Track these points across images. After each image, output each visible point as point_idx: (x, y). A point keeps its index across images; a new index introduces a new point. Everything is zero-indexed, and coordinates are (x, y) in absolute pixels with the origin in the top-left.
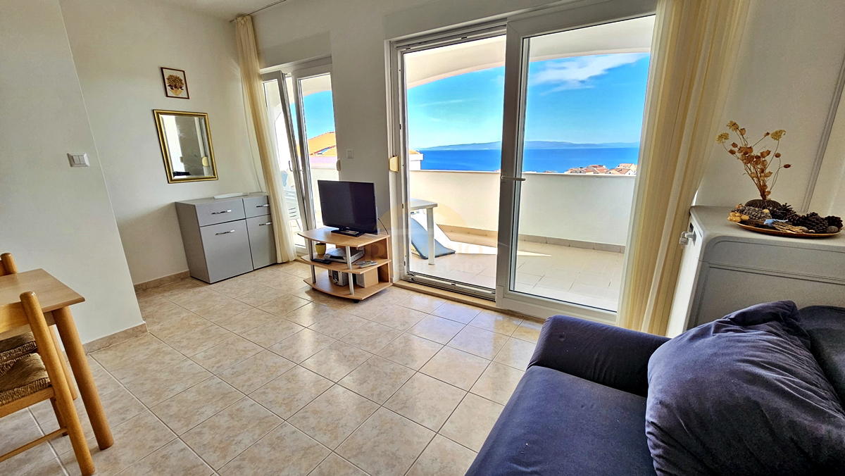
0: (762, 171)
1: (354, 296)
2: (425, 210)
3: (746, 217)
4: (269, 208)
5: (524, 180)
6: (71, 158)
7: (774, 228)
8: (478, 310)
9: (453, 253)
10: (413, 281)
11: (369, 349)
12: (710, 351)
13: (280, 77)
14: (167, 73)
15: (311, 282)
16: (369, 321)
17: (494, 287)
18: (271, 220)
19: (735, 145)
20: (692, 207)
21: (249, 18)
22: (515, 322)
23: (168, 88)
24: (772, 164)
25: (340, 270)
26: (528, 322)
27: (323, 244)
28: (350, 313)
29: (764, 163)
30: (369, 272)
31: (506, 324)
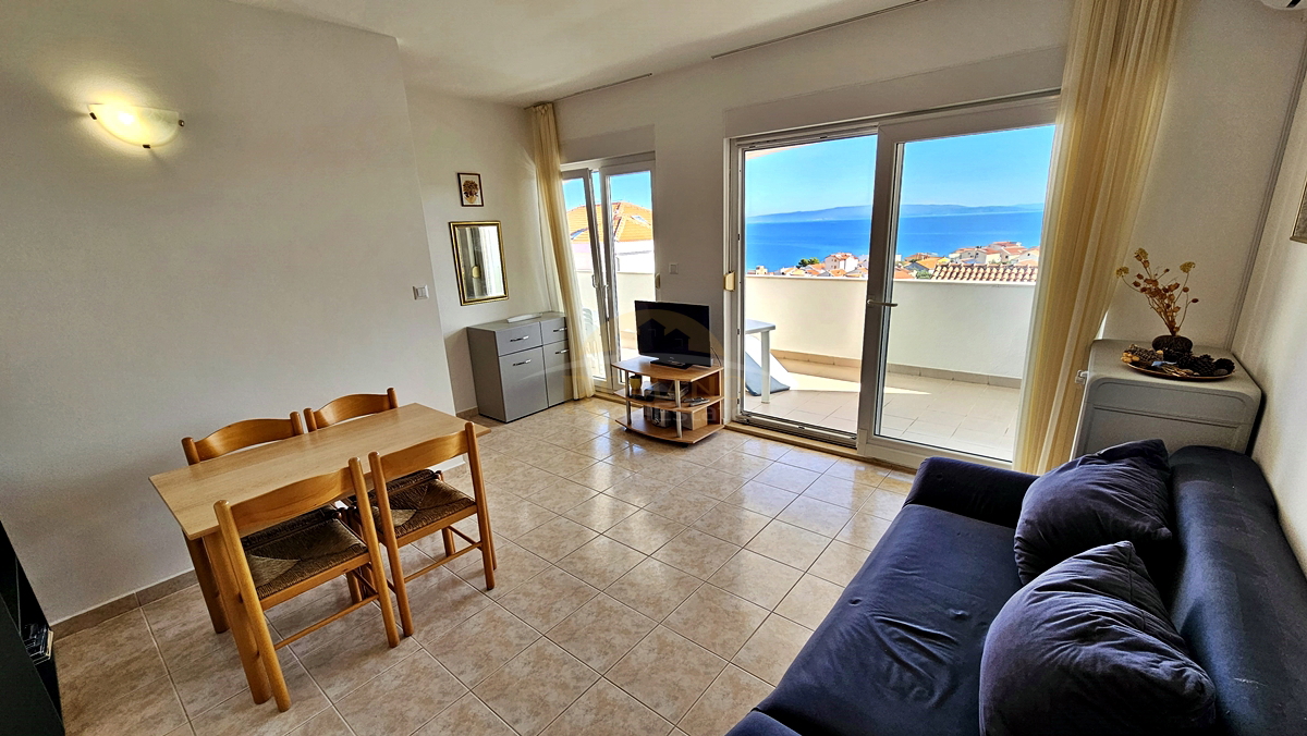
0: (1168, 306)
1: (681, 439)
2: (759, 334)
3: (1136, 359)
4: (566, 332)
5: (895, 305)
6: (416, 291)
7: (1162, 370)
8: (835, 458)
9: (787, 389)
10: (749, 423)
11: (714, 495)
12: (1070, 478)
13: (585, 175)
14: (464, 179)
15: (626, 423)
16: (707, 468)
17: (854, 430)
18: (567, 347)
19: (1140, 276)
20: (1095, 341)
21: (550, 106)
22: (880, 473)
23: (464, 196)
24: (1180, 299)
25: (663, 408)
26: (898, 473)
27: (638, 376)
28: (680, 459)
29: (1171, 298)
30: (699, 412)
31: (870, 474)
